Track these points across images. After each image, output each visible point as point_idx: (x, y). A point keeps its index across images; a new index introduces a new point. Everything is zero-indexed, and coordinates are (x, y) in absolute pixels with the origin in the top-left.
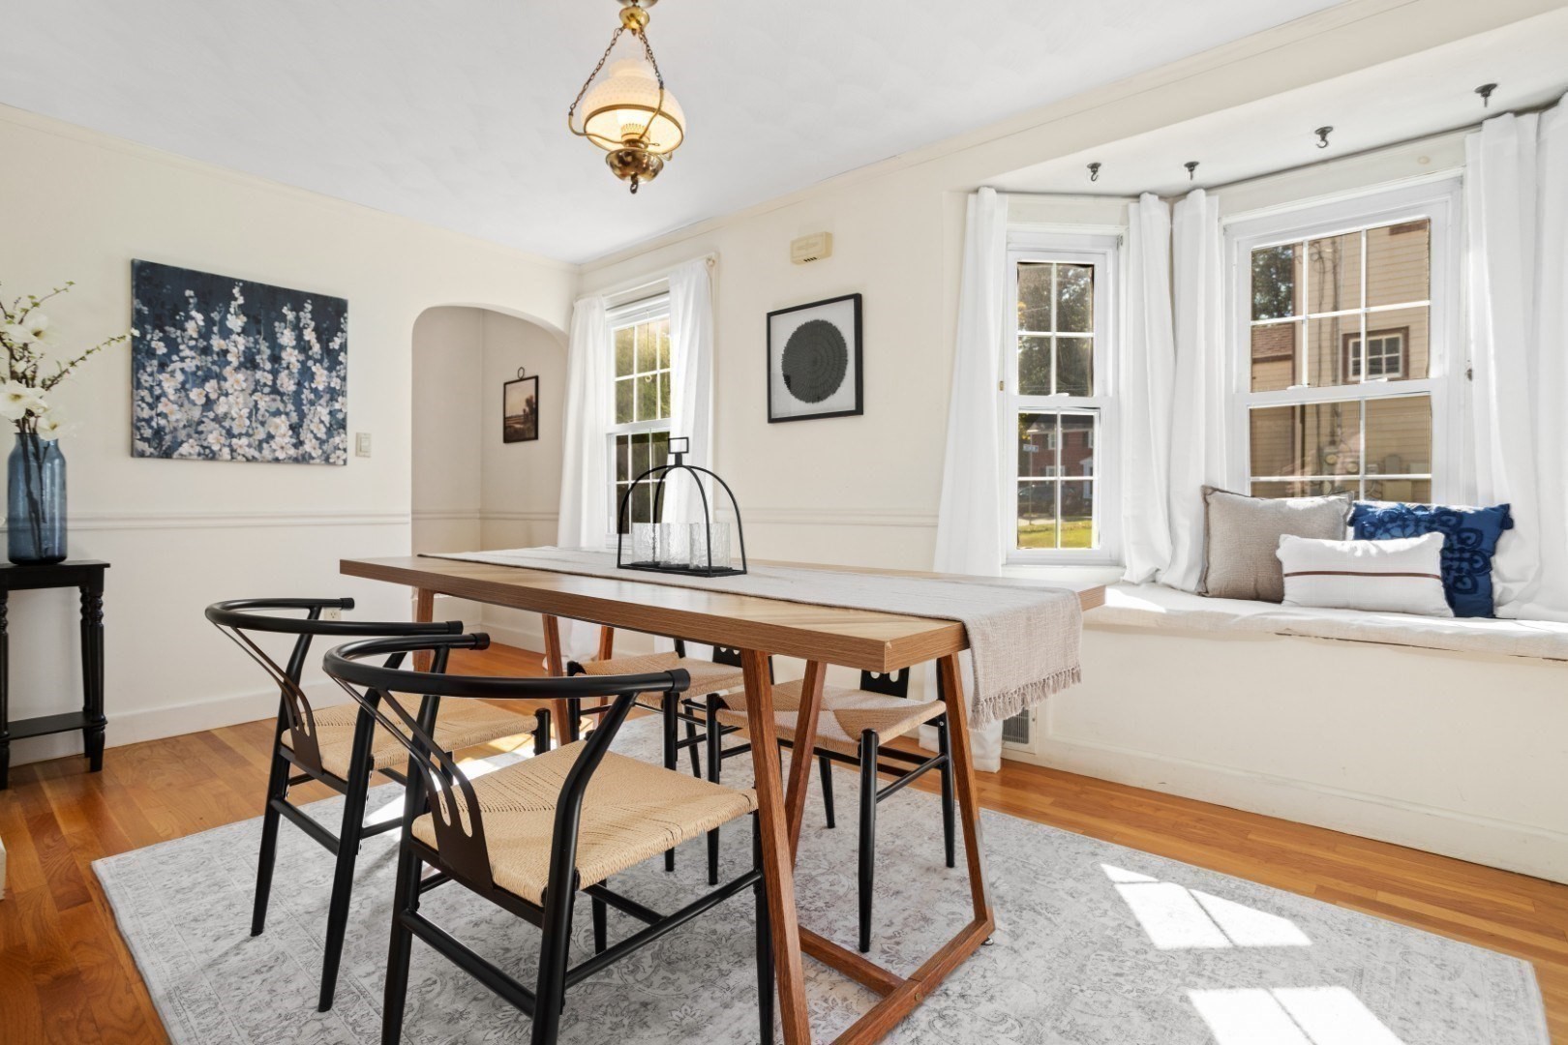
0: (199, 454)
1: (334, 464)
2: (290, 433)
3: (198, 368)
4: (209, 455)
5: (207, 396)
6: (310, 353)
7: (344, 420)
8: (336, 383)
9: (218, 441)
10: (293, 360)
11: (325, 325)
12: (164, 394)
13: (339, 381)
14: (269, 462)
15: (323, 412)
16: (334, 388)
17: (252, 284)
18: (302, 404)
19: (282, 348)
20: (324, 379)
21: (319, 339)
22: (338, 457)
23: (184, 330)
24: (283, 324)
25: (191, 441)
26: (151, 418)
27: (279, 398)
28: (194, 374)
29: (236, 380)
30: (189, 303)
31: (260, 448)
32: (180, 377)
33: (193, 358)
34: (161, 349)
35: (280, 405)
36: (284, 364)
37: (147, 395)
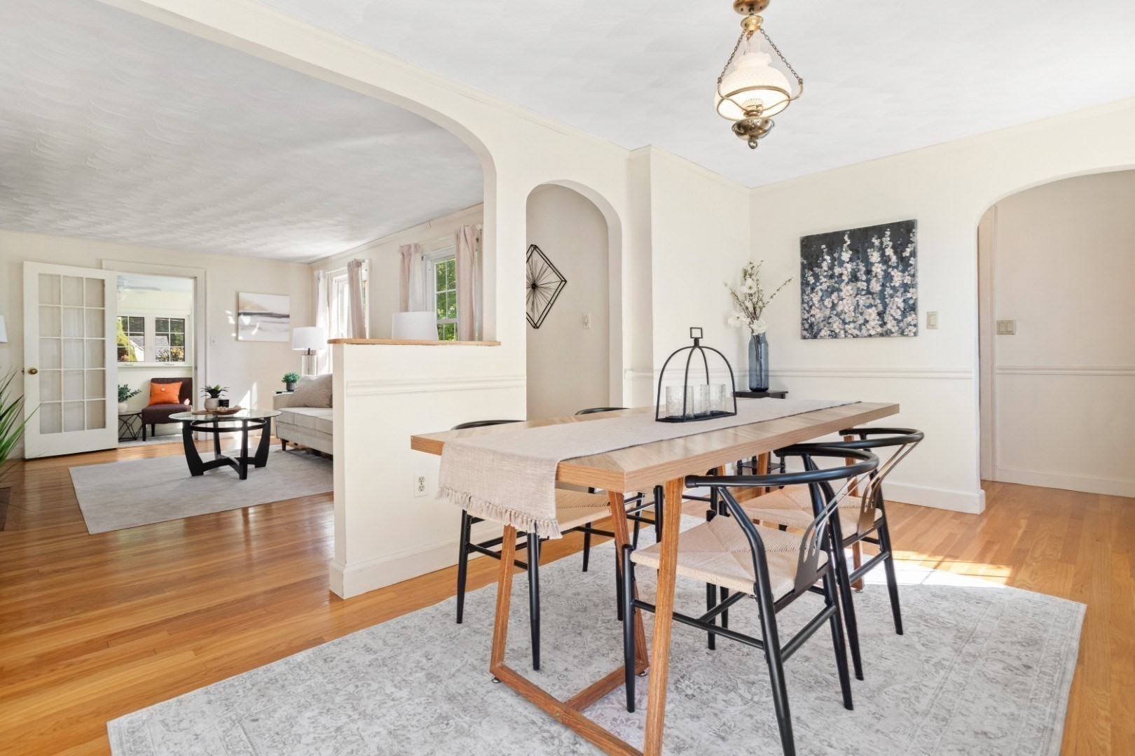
0: (829, 335)
1: (907, 335)
2: (878, 318)
3: (828, 287)
4: (834, 335)
5: (833, 302)
6: (890, 263)
7: (914, 304)
8: (908, 280)
9: (838, 327)
10: (879, 270)
11: (899, 242)
12: (814, 305)
13: (909, 278)
14: (866, 337)
15: (899, 301)
16: (907, 283)
17: (854, 230)
18: (885, 298)
19: (872, 264)
20: (900, 278)
21: (895, 253)
22: (910, 331)
23: (821, 268)
24: (872, 249)
25: (825, 328)
26: (808, 318)
27: (871, 296)
28: (827, 291)
29: (847, 290)
30: (823, 252)
31: (860, 329)
32: (820, 294)
33: (826, 282)
34: (811, 280)
35: (872, 301)
36: (874, 274)
37: (807, 306)
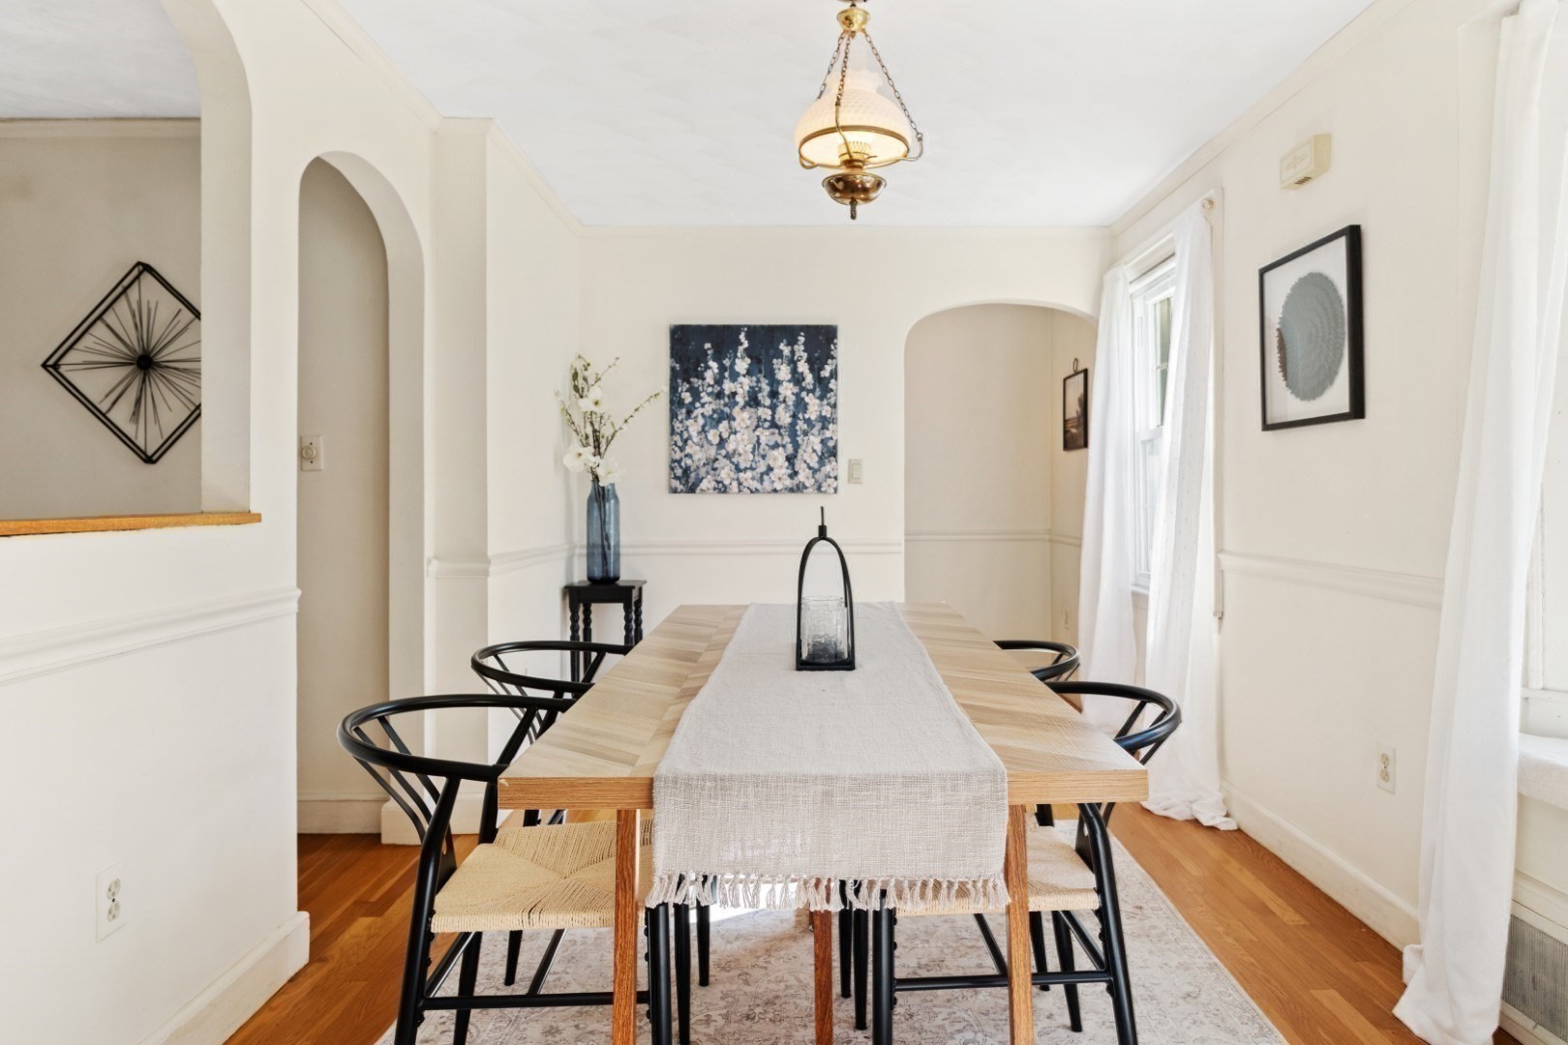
0: (715, 489)
1: (825, 492)
2: (787, 464)
3: (714, 411)
4: (722, 489)
5: (720, 436)
6: (804, 384)
7: (835, 447)
8: (827, 411)
9: (729, 475)
10: (789, 393)
11: (816, 355)
12: (690, 438)
13: (829, 408)
14: (769, 493)
15: (815, 441)
16: (825, 417)
17: (755, 327)
18: (796, 435)
19: (779, 383)
20: (816, 408)
21: (811, 370)
22: (829, 486)
23: (704, 379)
24: (780, 360)
25: (709, 477)
26: (681, 460)
27: (777, 431)
28: (711, 417)
29: (743, 418)
30: (707, 355)
31: (761, 480)
32: (701, 421)
33: (710, 403)
34: (687, 398)
35: (778, 439)
36: (781, 398)
37: (679, 439)
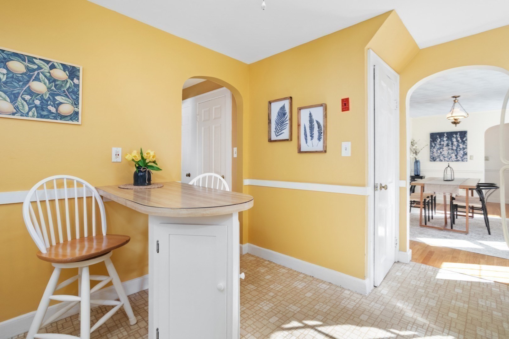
0: (439, 161)
1: (464, 161)
2: (455, 156)
4: (441, 160)
5: (441, 152)
6: (459, 142)
7: (466, 153)
8: (464, 147)
9: (442, 158)
10: (456, 144)
11: (462, 136)
12: (434, 152)
14: (451, 161)
15: (462, 152)
17: (448, 132)
18: (457, 151)
19: (453, 142)
20: (462, 146)
21: (461, 139)
23: (437, 142)
24: (454, 138)
25: (438, 159)
26: (432, 156)
27: (453, 150)
28: (439, 148)
29: (445, 148)
30: (438, 138)
31: (449, 159)
32: (436, 149)
33: (438, 146)
34: (434, 145)
35: (453, 152)
36: (454, 144)
37: (432, 152)
